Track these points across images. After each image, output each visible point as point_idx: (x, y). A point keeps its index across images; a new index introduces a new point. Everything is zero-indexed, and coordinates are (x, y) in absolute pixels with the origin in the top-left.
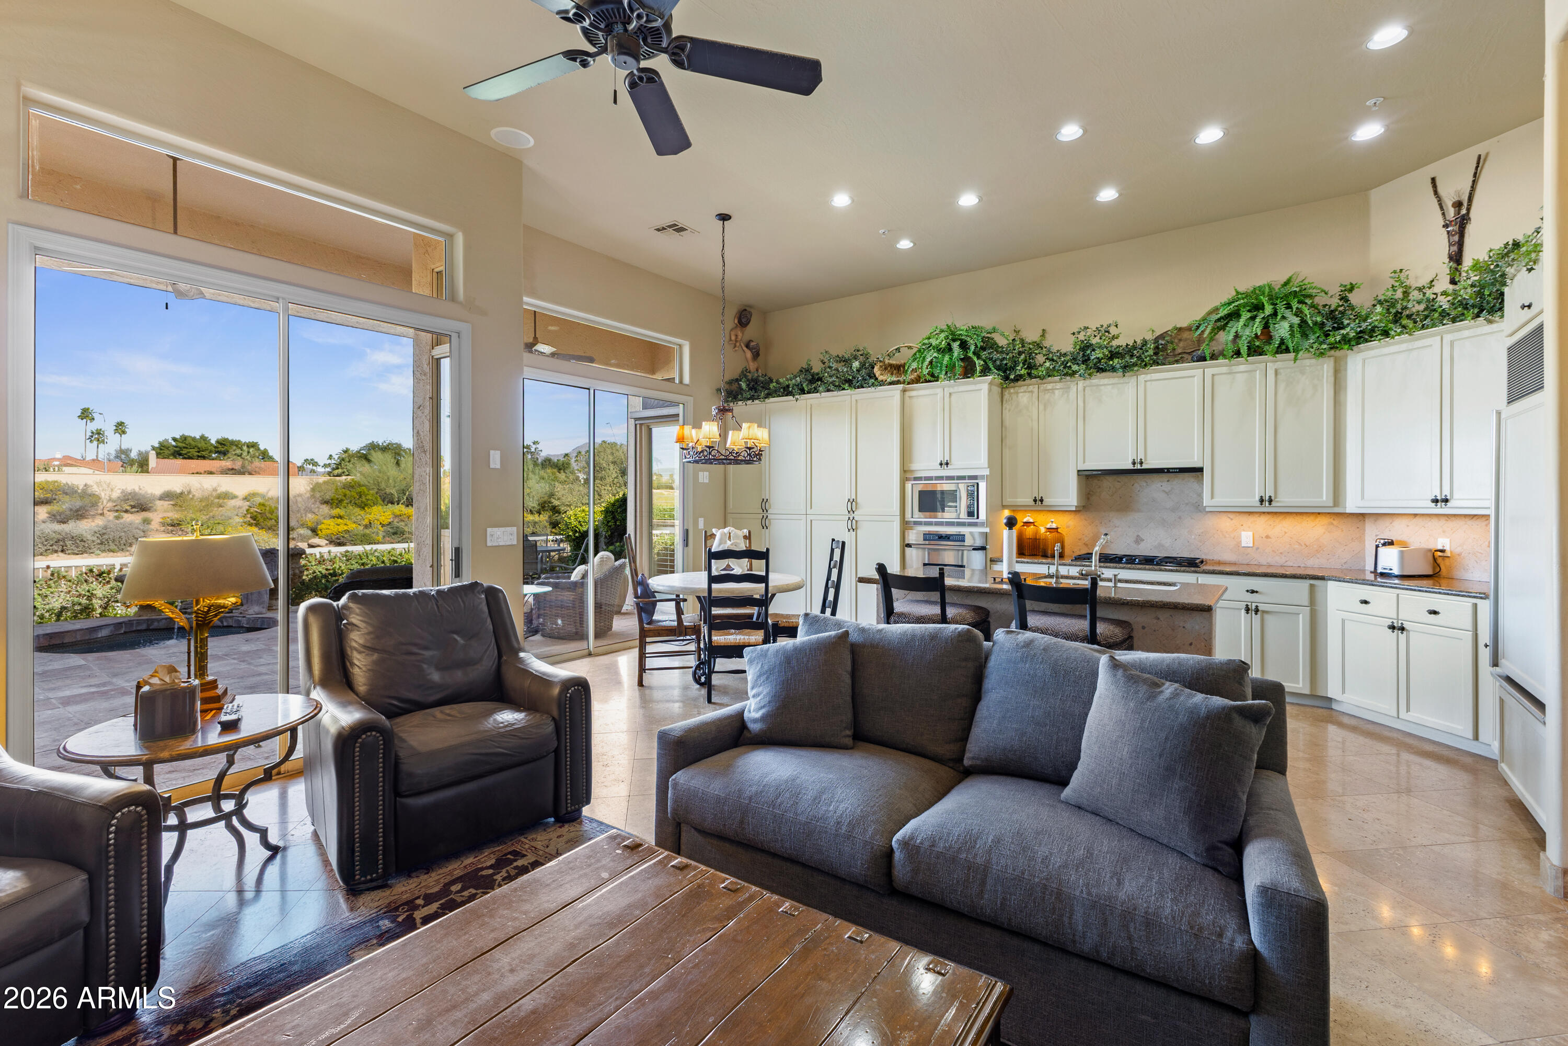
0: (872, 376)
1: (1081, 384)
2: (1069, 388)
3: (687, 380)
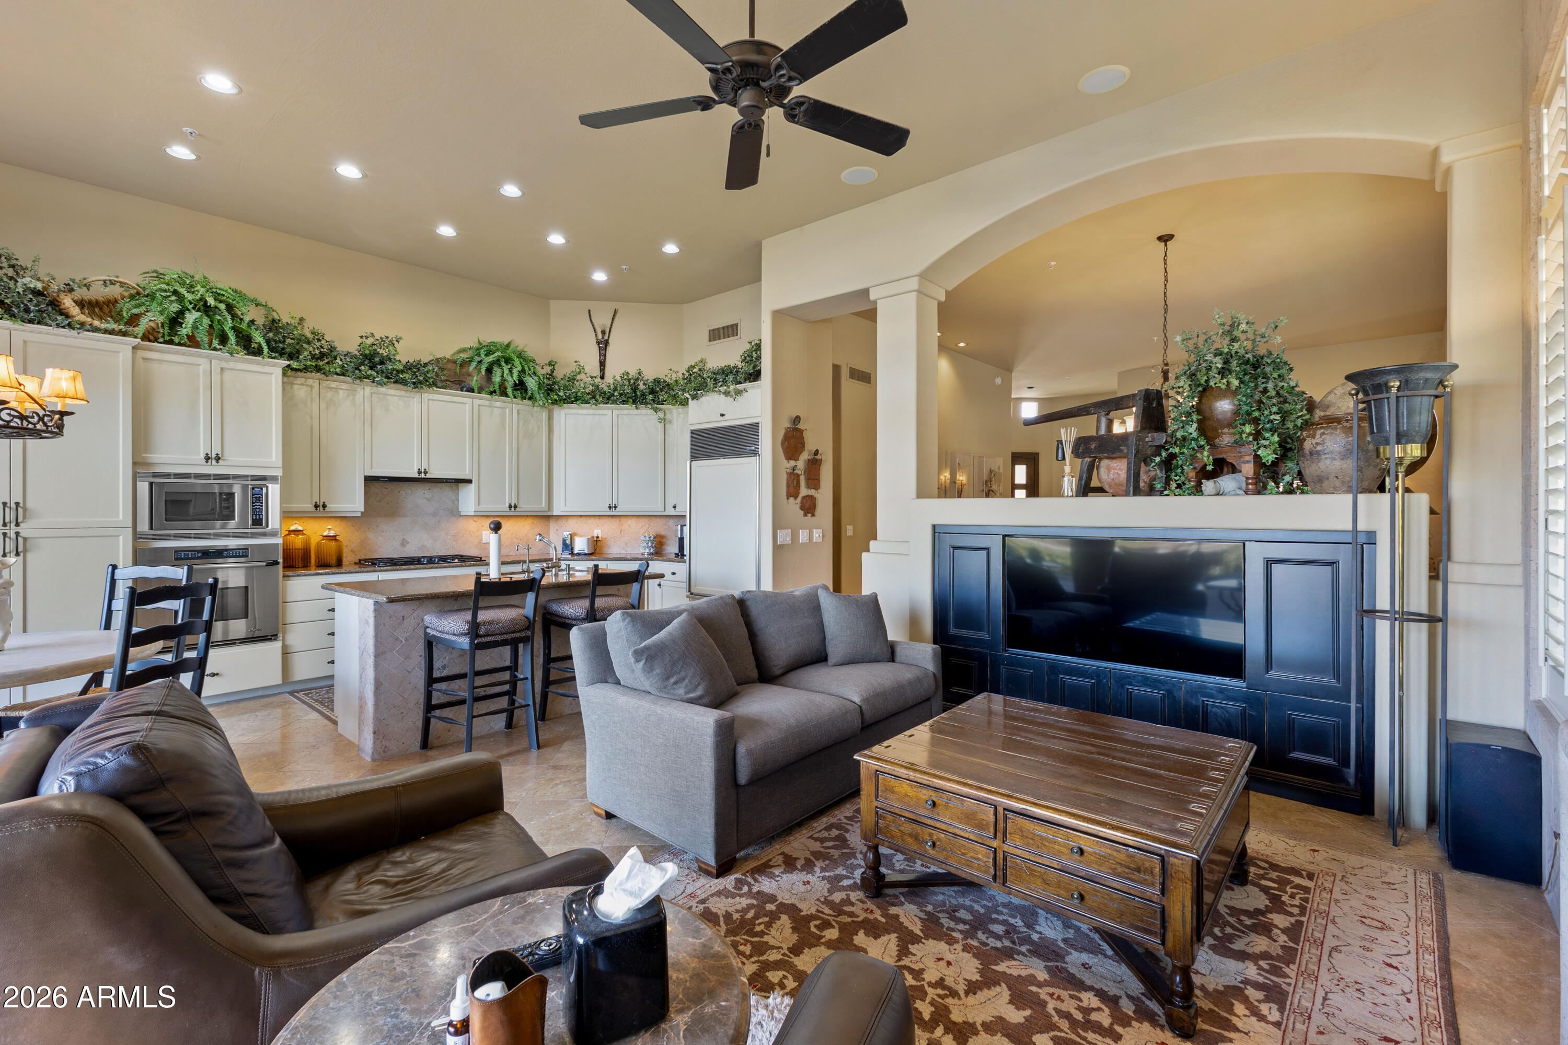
1: (368, 390)
2: (355, 391)
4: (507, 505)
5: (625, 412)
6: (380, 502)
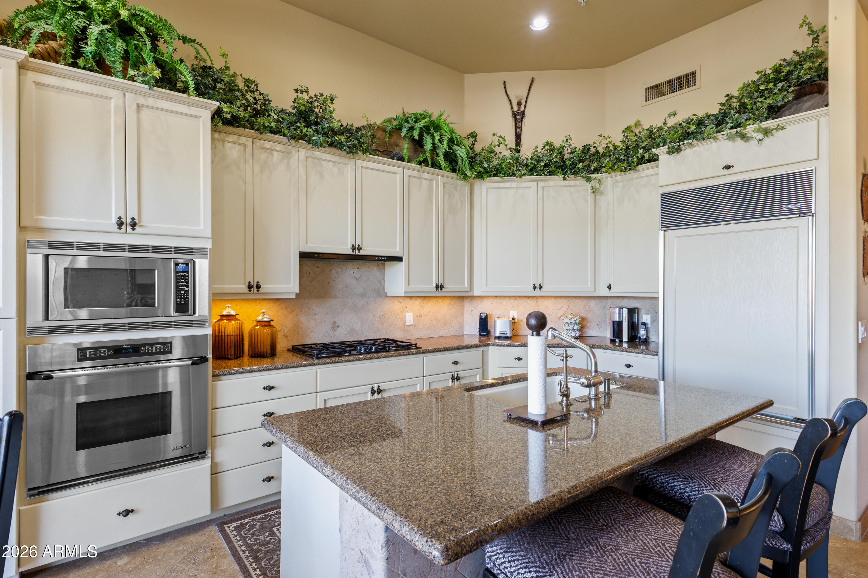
1: (304, 152)
2: (290, 153)
4: (434, 285)
5: (551, 183)
6: (311, 282)
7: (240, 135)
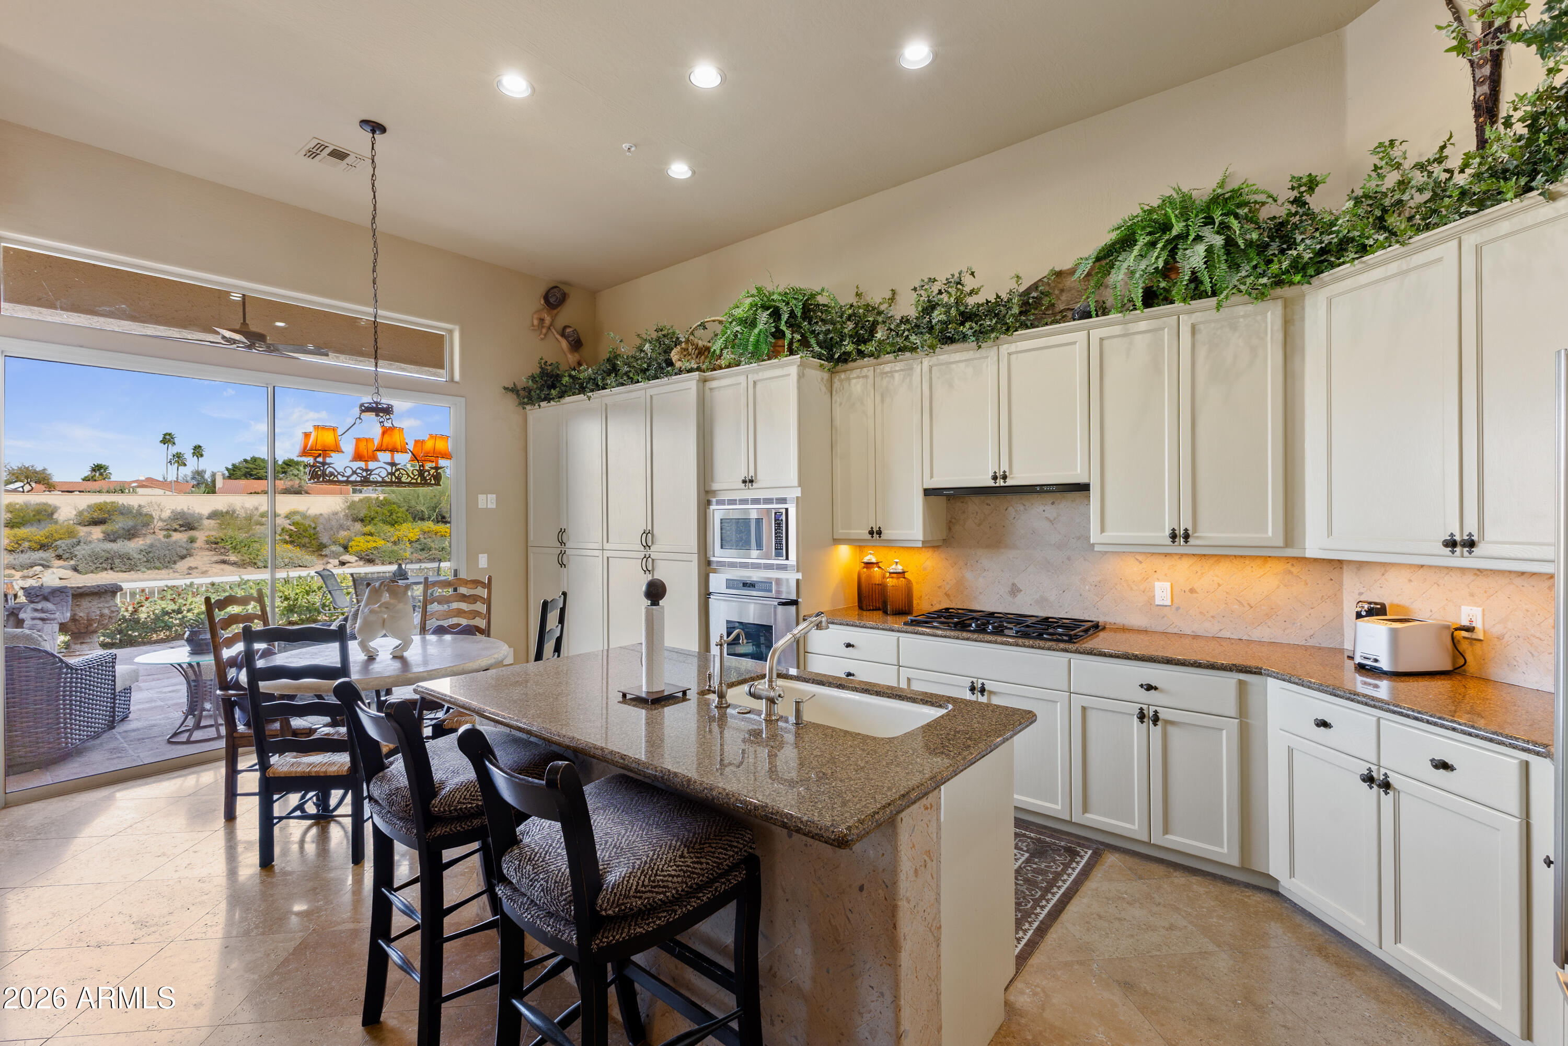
0: (670, 363)
1: (926, 362)
2: (912, 369)
3: (457, 377)
4: (1167, 532)
6: (979, 525)
7: (862, 368)
